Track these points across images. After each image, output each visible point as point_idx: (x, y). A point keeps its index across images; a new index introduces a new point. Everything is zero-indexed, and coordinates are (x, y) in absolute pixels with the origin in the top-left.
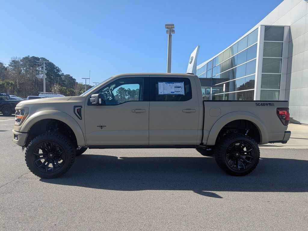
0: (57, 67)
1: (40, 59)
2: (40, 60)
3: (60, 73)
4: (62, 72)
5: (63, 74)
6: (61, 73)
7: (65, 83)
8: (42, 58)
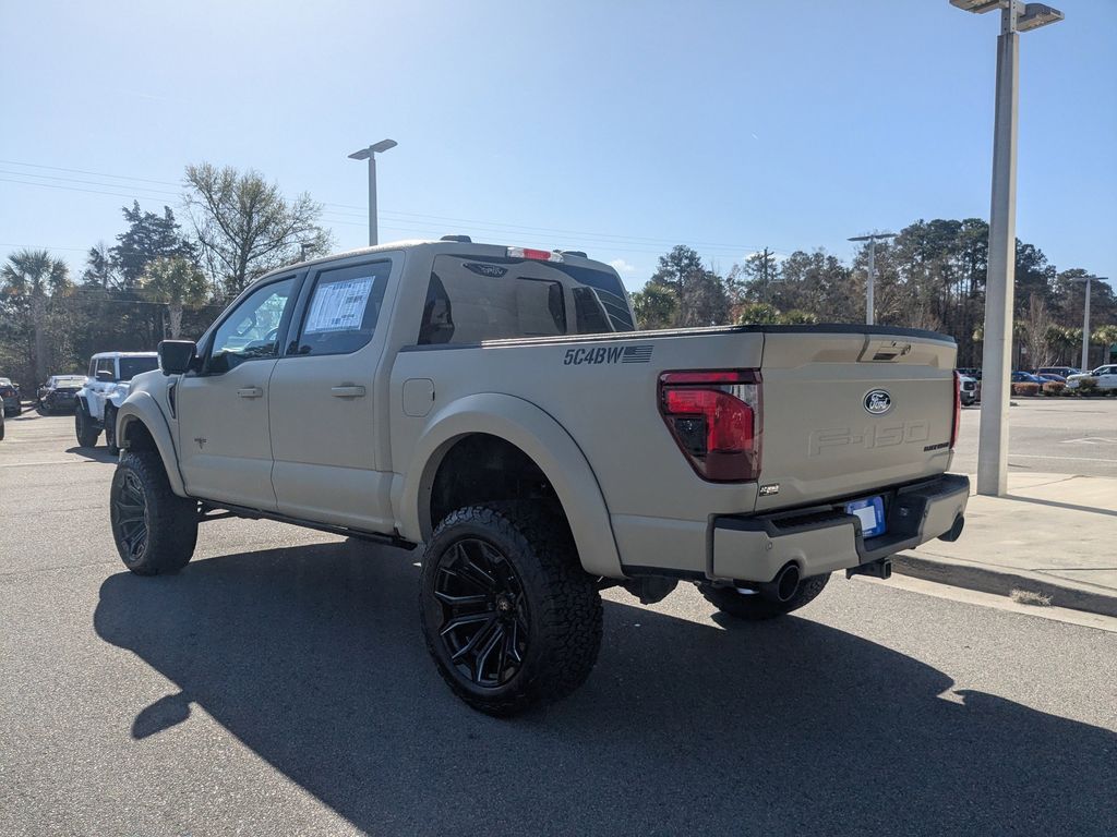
0: (1027, 246)
1: (961, 225)
2: (963, 228)
3: (1041, 267)
4: (1048, 264)
5: (1051, 269)
6: (1044, 267)
7: (1062, 303)
8: (971, 220)
